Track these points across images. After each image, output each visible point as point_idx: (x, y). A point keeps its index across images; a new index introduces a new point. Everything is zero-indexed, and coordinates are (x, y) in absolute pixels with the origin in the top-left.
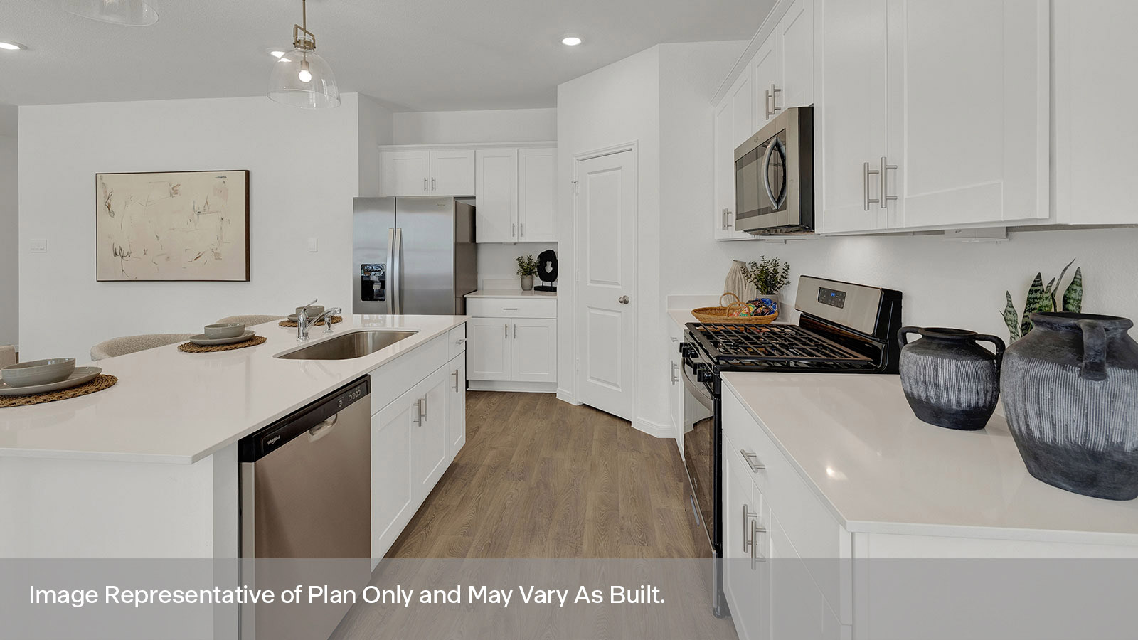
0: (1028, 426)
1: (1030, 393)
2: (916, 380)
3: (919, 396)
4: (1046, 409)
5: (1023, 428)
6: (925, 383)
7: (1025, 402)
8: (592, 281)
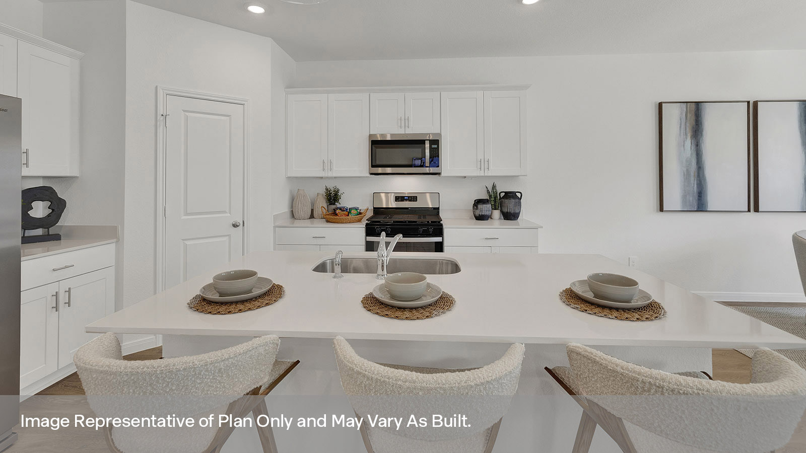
3: (482, 214)
5: (509, 212)
8: (187, 214)
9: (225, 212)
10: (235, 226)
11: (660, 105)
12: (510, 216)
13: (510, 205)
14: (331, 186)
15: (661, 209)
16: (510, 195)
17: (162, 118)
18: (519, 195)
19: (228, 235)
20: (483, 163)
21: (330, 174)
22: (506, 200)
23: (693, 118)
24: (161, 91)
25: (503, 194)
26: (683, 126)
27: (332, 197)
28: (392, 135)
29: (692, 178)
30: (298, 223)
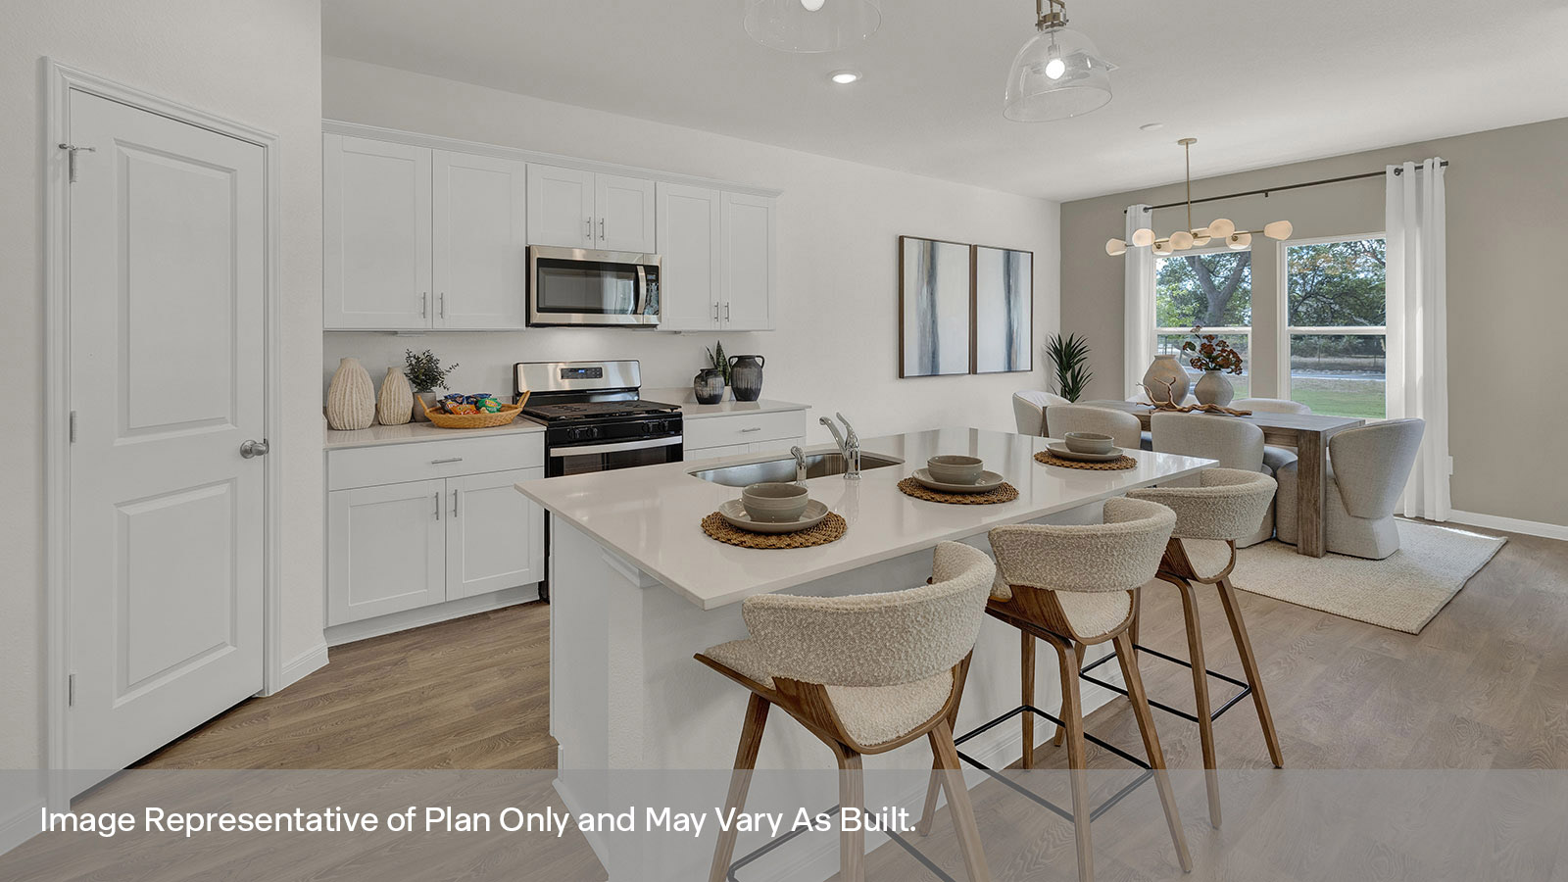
8: (131, 431)
9: (222, 421)
10: (247, 453)
11: (901, 239)
12: (746, 395)
13: (746, 378)
14: (418, 348)
15: (901, 375)
16: (744, 361)
18: (759, 361)
19: (228, 481)
20: (720, 310)
21: (439, 325)
22: (745, 370)
23: (929, 259)
25: (735, 360)
26: (921, 269)
27: (424, 375)
29: (928, 335)
30: (387, 435)
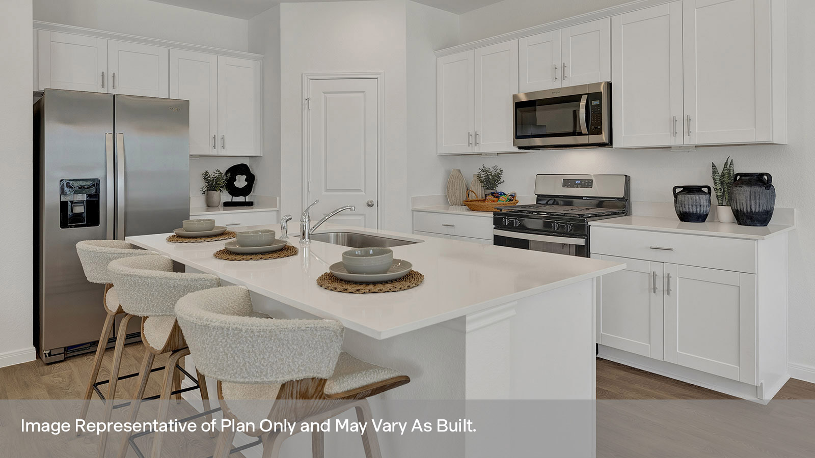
0: (751, 208)
1: (753, 197)
2: (692, 205)
3: (693, 212)
4: (758, 201)
5: (749, 210)
6: (696, 206)
7: (750, 201)
8: (327, 190)
9: (359, 190)
10: (370, 205)
17: (306, 102)
19: (363, 215)
21: (476, 150)
24: (306, 77)
25: (738, 177)
28: (527, 94)
